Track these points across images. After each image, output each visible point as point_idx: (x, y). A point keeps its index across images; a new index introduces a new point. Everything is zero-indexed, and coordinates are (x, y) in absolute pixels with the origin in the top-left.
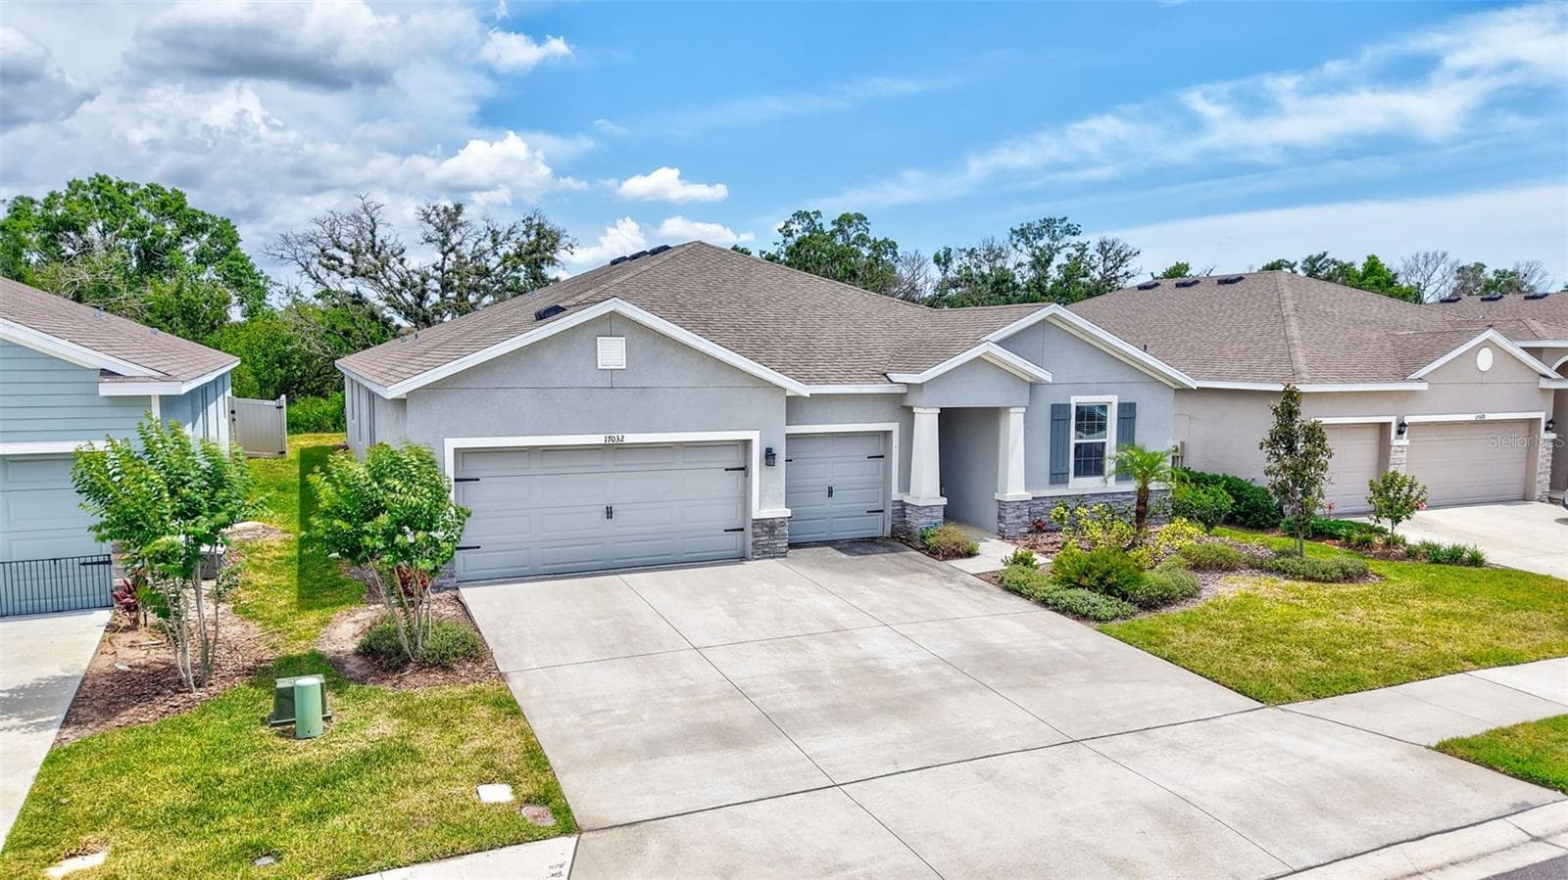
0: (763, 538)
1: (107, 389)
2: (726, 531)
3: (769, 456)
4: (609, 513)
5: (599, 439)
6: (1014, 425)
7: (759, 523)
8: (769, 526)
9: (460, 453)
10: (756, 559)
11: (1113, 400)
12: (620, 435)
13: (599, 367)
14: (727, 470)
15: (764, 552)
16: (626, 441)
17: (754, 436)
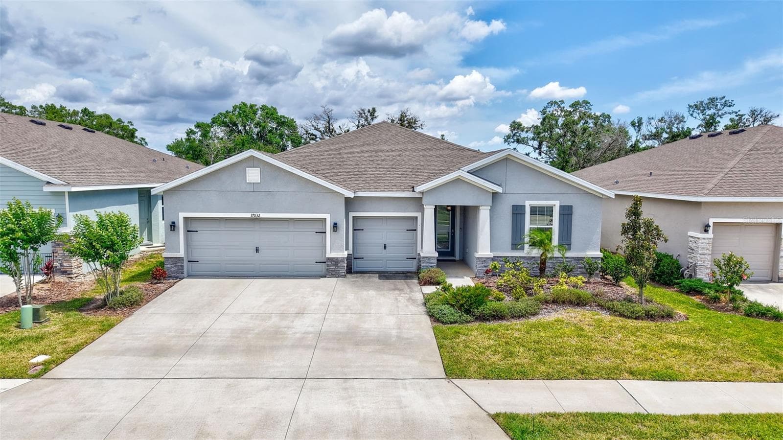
0: (332, 267)
1: (47, 189)
2: (316, 262)
3: (335, 226)
4: (257, 250)
5: (248, 215)
6: (484, 215)
7: (330, 259)
8: (336, 262)
9: (186, 219)
10: (328, 277)
11: (556, 204)
12: (258, 214)
13: (247, 182)
14: (316, 233)
15: (332, 274)
16: (261, 217)
17: (327, 216)
